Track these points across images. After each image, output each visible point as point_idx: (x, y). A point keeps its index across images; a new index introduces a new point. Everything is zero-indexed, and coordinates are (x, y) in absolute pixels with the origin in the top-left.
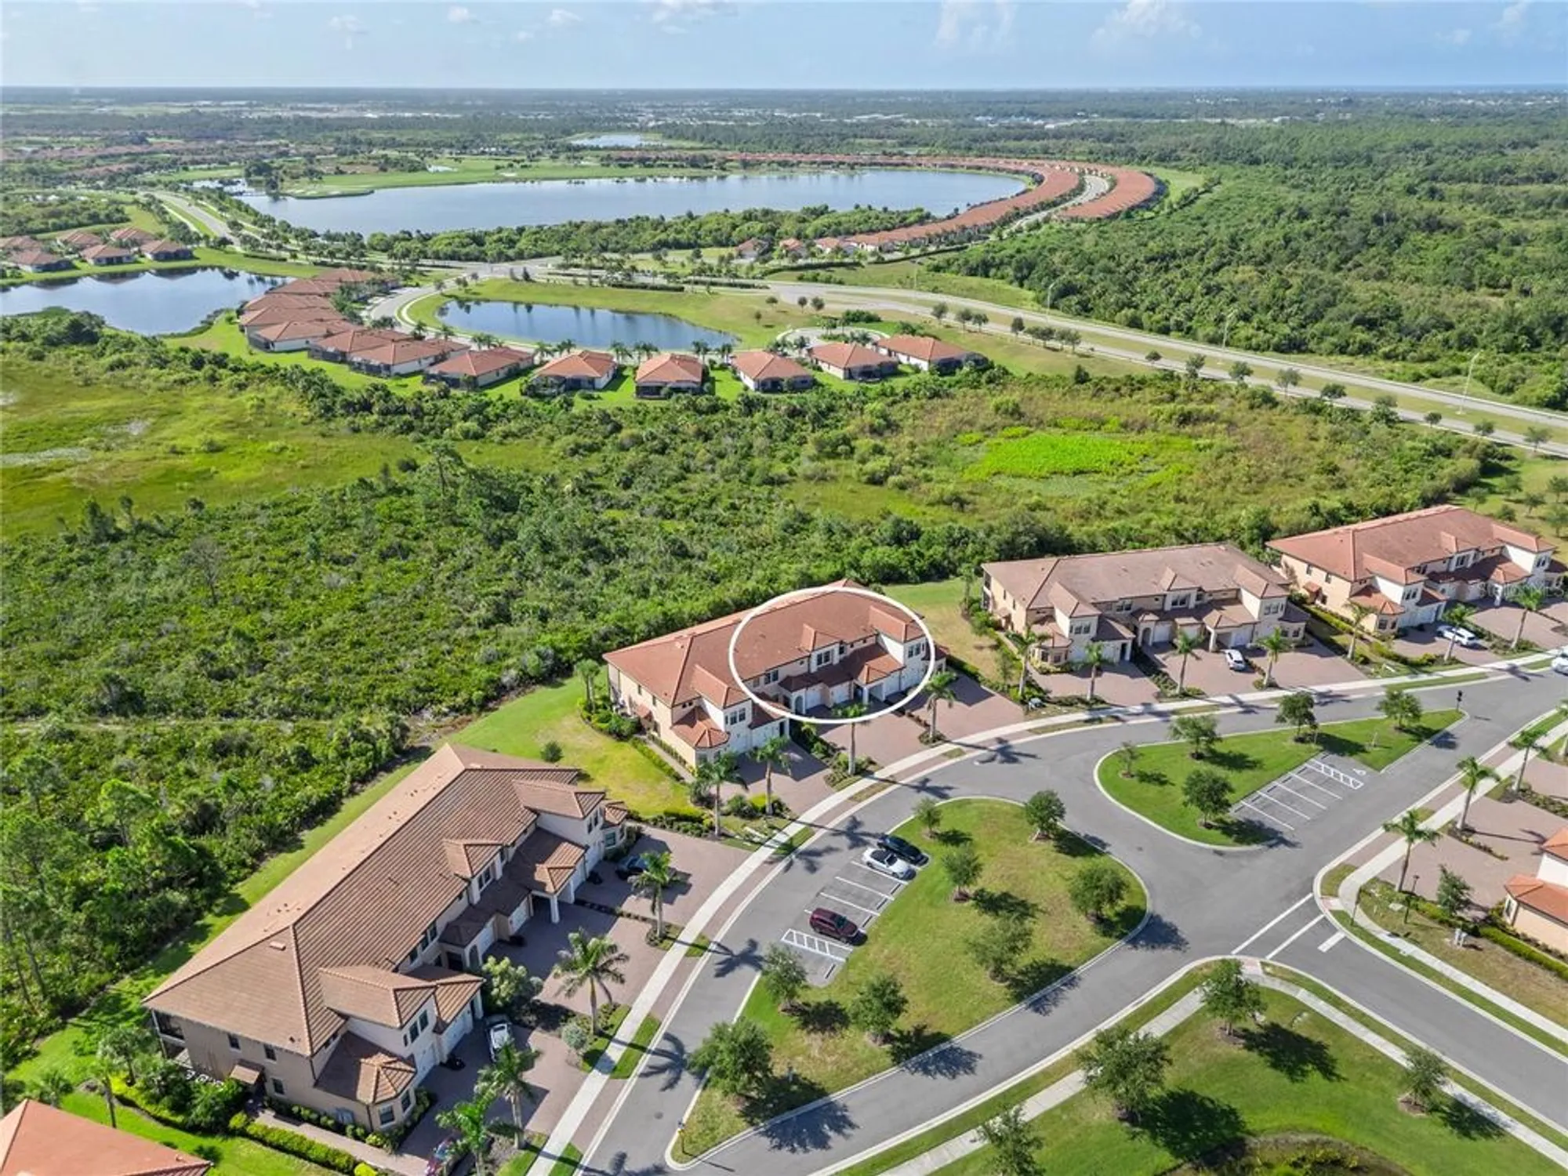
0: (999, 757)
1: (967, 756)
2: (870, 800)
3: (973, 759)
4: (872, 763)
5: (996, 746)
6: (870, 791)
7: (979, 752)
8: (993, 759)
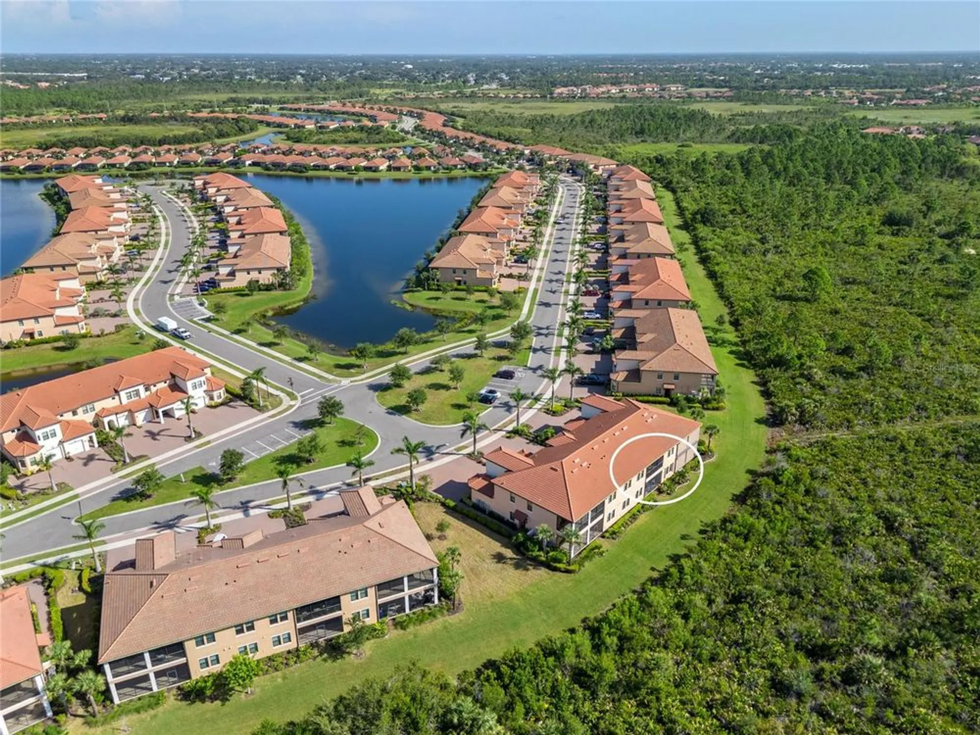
0: (434, 449)
1: (453, 448)
2: (504, 421)
3: (449, 447)
4: (508, 437)
5: (434, 456)
6: (505, 425)
7: (445, 451)
8: (438, 448)
